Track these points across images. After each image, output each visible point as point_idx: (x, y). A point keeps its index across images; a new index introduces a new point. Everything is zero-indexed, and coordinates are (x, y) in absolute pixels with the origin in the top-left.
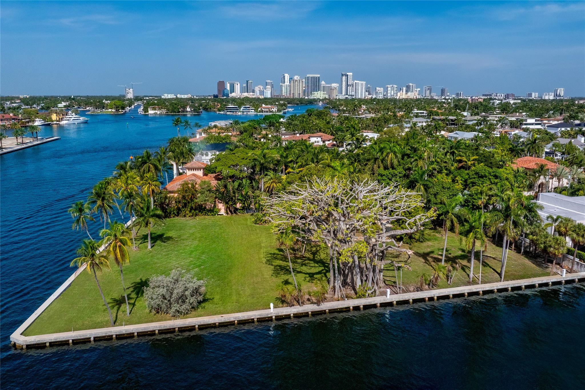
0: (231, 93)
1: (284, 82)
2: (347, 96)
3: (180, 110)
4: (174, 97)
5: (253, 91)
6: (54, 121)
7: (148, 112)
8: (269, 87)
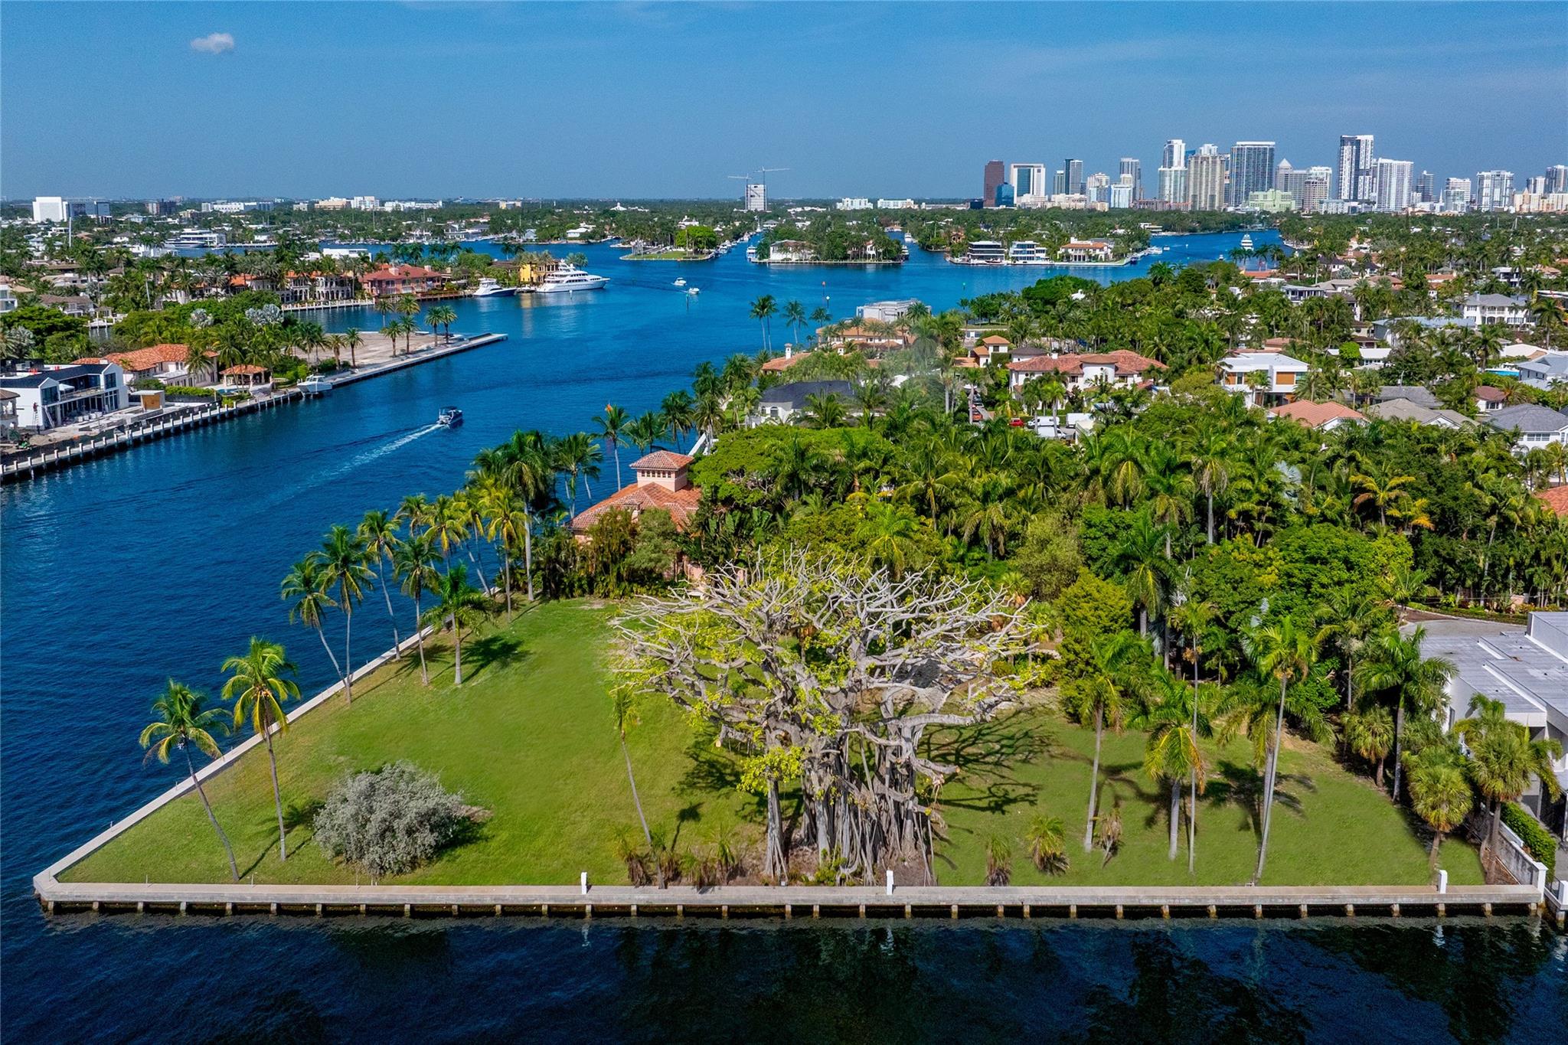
0: (1020, 195)
1: (1171, 164)
2: (1355, 204)
3: (849, 252)
4: (870, 206)
5: (1083, 191)
6: (525, 283)
7: (768, 256)
8: (1127, 176)
